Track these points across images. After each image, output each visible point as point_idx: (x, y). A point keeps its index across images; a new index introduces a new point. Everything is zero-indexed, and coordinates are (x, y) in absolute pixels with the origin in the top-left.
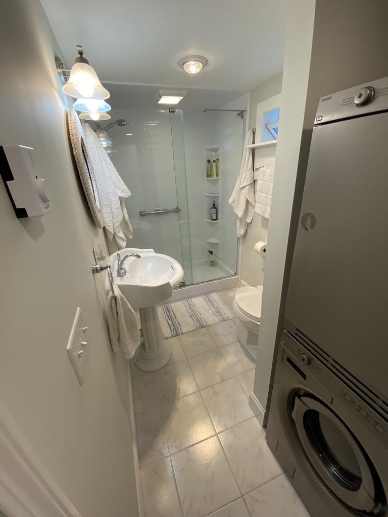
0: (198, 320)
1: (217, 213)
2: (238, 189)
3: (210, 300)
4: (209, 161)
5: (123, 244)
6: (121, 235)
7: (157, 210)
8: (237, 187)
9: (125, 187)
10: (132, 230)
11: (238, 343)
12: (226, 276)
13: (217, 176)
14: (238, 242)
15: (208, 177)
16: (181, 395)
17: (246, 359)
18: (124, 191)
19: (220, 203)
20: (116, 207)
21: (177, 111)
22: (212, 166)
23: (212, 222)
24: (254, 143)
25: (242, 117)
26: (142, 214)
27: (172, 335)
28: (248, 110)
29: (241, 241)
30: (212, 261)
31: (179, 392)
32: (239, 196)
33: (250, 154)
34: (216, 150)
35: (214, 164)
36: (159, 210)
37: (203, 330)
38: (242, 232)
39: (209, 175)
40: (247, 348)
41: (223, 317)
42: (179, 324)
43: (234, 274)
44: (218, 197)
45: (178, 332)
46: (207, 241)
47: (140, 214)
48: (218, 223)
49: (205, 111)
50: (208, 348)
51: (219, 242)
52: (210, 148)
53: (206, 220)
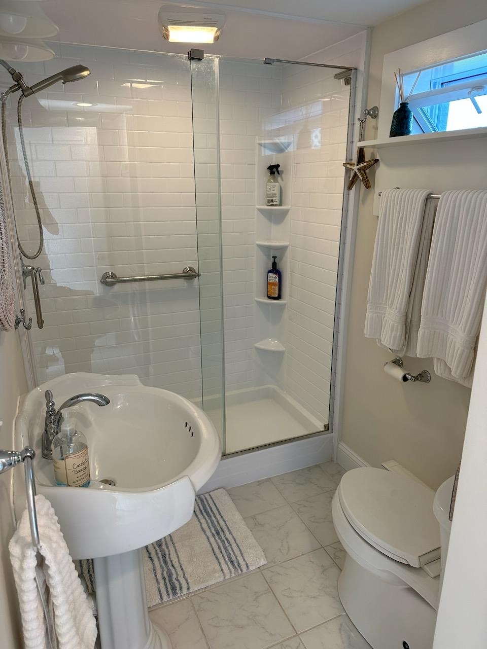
23: (268, 304)
26: (108, 282)
43: (322, 429)
44: (283, 249)
45: (177, 585)
46: (257, 345)
47: (102, 282)
48: (284, 305)
49: (268, 62)
50: (271, 635)
51: (284, 349)
52: (267, 143)
53: (256, 299)
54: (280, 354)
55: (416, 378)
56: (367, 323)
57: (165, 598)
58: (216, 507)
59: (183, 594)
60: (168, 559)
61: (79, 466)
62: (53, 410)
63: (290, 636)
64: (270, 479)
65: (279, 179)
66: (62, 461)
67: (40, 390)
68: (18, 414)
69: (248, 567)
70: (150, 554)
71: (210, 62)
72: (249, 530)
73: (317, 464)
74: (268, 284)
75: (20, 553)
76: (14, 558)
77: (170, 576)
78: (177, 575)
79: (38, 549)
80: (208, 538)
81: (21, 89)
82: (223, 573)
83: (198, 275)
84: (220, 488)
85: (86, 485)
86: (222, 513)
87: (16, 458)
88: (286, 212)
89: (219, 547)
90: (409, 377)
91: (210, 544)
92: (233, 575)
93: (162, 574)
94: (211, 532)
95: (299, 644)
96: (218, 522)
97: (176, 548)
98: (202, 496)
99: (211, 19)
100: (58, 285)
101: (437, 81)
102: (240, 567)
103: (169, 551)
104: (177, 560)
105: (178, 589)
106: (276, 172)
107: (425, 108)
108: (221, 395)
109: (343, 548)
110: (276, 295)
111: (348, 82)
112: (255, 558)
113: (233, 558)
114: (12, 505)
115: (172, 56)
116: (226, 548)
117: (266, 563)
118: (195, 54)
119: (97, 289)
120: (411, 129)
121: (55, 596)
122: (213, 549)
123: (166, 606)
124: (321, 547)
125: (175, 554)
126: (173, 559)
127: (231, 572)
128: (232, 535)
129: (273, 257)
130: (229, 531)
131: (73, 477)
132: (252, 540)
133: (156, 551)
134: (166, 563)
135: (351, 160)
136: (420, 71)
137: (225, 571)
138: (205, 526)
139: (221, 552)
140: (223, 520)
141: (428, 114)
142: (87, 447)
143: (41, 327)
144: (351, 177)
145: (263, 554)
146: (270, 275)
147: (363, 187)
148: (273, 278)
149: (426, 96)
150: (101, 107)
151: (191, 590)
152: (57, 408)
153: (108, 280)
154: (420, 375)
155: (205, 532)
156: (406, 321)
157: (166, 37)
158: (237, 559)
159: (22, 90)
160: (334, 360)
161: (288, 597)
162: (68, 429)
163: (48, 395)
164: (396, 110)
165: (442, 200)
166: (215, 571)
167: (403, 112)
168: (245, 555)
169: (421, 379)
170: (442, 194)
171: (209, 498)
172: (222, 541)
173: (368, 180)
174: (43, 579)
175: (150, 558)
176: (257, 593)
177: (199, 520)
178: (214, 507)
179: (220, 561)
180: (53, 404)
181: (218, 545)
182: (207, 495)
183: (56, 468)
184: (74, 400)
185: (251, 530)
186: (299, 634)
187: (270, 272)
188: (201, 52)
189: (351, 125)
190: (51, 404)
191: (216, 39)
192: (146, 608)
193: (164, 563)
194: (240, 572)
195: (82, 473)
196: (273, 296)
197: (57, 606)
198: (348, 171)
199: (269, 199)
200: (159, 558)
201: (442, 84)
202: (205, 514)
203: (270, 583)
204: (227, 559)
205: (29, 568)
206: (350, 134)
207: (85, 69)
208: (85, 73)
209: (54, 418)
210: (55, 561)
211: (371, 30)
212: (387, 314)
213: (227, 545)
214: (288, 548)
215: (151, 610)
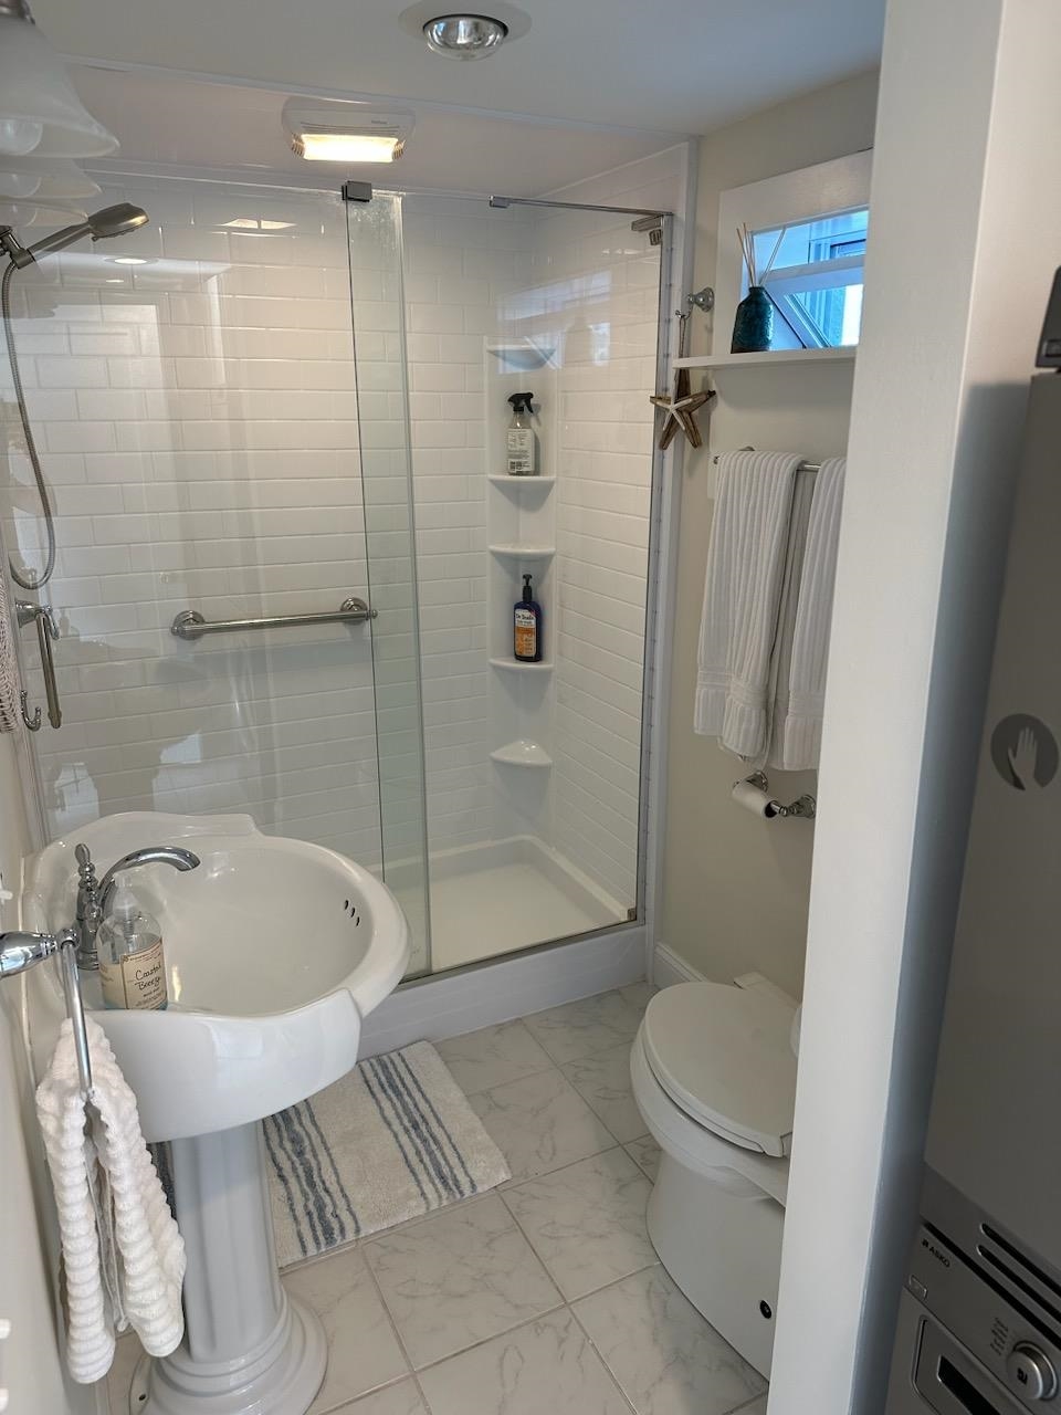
12: (590, 925)
23: (517, 672)
26: (188, 633)
43: (625, 918)
44: (544, 561)
45: (335, 1225)
46: (496, 755)
47: (174, 633)
48: (548, 673)
49: (499, 203)
50: (517, 1306)
51: (550, 761)
52: (509, 351)
53: (492, 661)
54: (540, 772)
55: (790, 811)
56: (699, 707)
57: (312, 1249)
58: (413, 1076)
59: (347, 1240)
60: (316, 1179)
61: (146, 975)
62: (92, 880)
63: (552, 1308)
64: (520, 1019)
65: (533, 421)
66: (115, 966)
67: (63, 846)
68: (25, 889)
69: (473, 1186)
70: (280, 1169)
71: (386, 204)
72: (477, 1118)
73: (615, 988)
74: (516, 630)
75: (57, 1106)
76: (45, 1116)
77: (321, 1208)
78: (335, 1205)
79: (88, 1095)
80: (396, 1136)
81: (8, 253)
82: (425, 1198)
83: (370, 616)
84: (420, 1041)
85: (163, 1007)
86: (424, 1089)
87: (48, 944)
88: (548, 487)
89: (418, 1153)
90: (776, 808)
91: (401, 1146)
92: (445, 1203)
93: (306, 1206)
94: (402, 1123)
95: (571, 1321)
96: (416, 1105)
97: (333, 1156)
98: (385, 1058)
99: (385, 123)
100: (82, 638)
101: (823, 242)
102: (458, 1187)
103: (319, 1164)
104: (334, 1178)
105: (336, 1232)
106: (525, 407)
107: (800, 297)
108: (419, 859)
109: (659, 1145)
110: (533, 653)
111: (656, 239)
112: (487, 1170)
113: (446, 1170)
114: (28, 1045)
115: (309, 193)
116: (430, 1153)
117: (509, 1177)
118: (355, 188)
119: (165, 647)
120: (770, 338)
121: (117, 1178)
122: (406, 1157)
123: (315, 1264)
124: (616, 1144)
125: (330, 1169)
126: (325, 1177)
127: (440, 1197)
128: (443, 1127)
129: (524, 577)
130: (438, 1121)
131: (136, 994)
132: (483, 1137)
133: (293, 1163)
134: (312, 1184)
135: (666, 390)
136: (784, 228)
137: (430, 1196)
138: (390, 1113)
139: (422, 1161)
140: (427, 1101)
141: (807, 309)
142: (161, 941)
143: (56, 724)
144: (666, 425)
145: (504, 1161)
146: (520, 612)
147: (688, 445)
148: (526, 618)
149: (800, 272)
150: (164, 265)
151: (362, 1234)
152: (99, 876)
153: (187, 628)
154: (798, 803)
155: (389, 1124)
156: (767, 702)
157: (299, 150)
158: (452, 1172)
159: (11, 255)
160: (644, 780)
161: (550, 1237)
162: (127, 907)
163: (81, 853)
164: (742, 300)
165: (822, 474)
166: (408, 1196)
167: (753, 306)
168: (468, 1165)
169: (798, 812)
170: (823, 464)
171: (397, 1061)
172: (424, 1141)
173: (696, 431)
174: (94, 1157)
175: (282, 1177)
176: (491, 1233)
177: (378, 1102)
178: (409, 1076)
179: (420, 1178)
180: (92, 870)
181: (417, 1149)
182: (394, 1056)
183: (106, 979)
184: (130, 860)
185: (481, 1118)
186: (571, 1303)
187: (518, 606)
188: (368, 187)
189: (664, 321)
190: (88, 869)
191: (397, 155)
192: (275, 1268)
193: (308, 1184)
194: (458, 1196)
195: (152, 987)
196: (525, 654)
197: (119, 1194)
198: (659, 412)
199: (513, 460)
200: (298, 1176)
201: (832, 247)
202: (390, 1092)
203: (517, 1213)
204: (433, 1173)
205: (73, 1128)
206: (663, 341)
207: (137, 212)
208: (138, 220)
209: (95, 895)
210: (118, 1116)
211: (697, 142)
212: (732, 691)
213: (434, 1147)
214: (554, 1150)
215: (284, 1272)
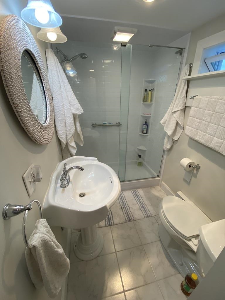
0: (127, 213)
1: (147, 129)
2: (170, 113)
3: (137, 195)
4: (146, 90)
5: (74, 151)
6: (73, 144)
7: (104, 124)
8: (169, 111)
9: (78, 106)
10: (82, 139)
11: (159, 243)
12: (151, 177)
13: (151, 101)
14: (163, 154)
15: (144, 102)
16: (108, 293)
17: (167, 262)
18: (77, 109)
19: (151, 121)
20: (69, 122)
21: (128, 45)
22: (148, 94)
23: (143, 135)
24: (190, 75)
25: (181, 54)
26: (94, 126)
27: (106, 225)
28: (187, 48)
29: (166, 153)
30: (139, 162)
31: (106, 290)
32: (170, 118)
33: (184, 85)
34: (152, 82)
35: (150, 92)
36: (106, 124)
37: (131, 224)
38: (168, 147)
39: (145, 100)
40: (168, 250)
41: (147, 214)
42: (112, 215)
43: (157, 176)
44: (149, 117)
46: (138, 148)
47: (92, 126)
48: (148, 136)
49: (151, 46)
51: (146, 149)
52: (148, 81)
53: (139, 133)
81: (66, 61)
88: (152, 104)
90: (192, 166)
154: (196, 166)
161: (140, 231)
201: (221, 53)
